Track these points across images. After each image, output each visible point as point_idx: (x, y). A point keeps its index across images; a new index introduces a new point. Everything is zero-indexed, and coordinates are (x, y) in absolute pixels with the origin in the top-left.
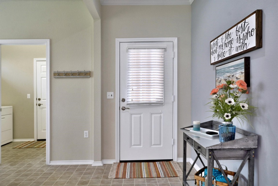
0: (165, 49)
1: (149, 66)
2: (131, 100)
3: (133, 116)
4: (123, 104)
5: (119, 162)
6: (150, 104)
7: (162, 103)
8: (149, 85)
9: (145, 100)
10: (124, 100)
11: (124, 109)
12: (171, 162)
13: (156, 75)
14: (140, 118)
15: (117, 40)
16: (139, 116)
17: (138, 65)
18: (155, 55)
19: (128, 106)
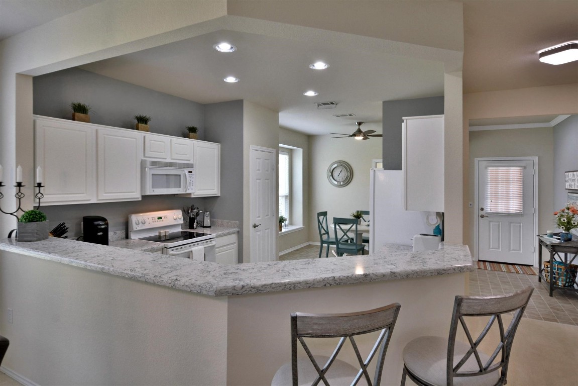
0: (525, 168)
1: (507, 181)
2: (489, 210)
3: (491, 224)
4: (482, 213)
5: (477, 260)
6: (509, 215)
7: (522, 215)
8: (507, 197)
9: (503, 210)
10: (482, 209)
11: (482, 216)
12: (531, 267)
13: (515, 189)
14: (499, 225)
15: (476, 160)
16: (497, 223)
17: (496, 181)
18: (514, 172)
19: (486, 215)
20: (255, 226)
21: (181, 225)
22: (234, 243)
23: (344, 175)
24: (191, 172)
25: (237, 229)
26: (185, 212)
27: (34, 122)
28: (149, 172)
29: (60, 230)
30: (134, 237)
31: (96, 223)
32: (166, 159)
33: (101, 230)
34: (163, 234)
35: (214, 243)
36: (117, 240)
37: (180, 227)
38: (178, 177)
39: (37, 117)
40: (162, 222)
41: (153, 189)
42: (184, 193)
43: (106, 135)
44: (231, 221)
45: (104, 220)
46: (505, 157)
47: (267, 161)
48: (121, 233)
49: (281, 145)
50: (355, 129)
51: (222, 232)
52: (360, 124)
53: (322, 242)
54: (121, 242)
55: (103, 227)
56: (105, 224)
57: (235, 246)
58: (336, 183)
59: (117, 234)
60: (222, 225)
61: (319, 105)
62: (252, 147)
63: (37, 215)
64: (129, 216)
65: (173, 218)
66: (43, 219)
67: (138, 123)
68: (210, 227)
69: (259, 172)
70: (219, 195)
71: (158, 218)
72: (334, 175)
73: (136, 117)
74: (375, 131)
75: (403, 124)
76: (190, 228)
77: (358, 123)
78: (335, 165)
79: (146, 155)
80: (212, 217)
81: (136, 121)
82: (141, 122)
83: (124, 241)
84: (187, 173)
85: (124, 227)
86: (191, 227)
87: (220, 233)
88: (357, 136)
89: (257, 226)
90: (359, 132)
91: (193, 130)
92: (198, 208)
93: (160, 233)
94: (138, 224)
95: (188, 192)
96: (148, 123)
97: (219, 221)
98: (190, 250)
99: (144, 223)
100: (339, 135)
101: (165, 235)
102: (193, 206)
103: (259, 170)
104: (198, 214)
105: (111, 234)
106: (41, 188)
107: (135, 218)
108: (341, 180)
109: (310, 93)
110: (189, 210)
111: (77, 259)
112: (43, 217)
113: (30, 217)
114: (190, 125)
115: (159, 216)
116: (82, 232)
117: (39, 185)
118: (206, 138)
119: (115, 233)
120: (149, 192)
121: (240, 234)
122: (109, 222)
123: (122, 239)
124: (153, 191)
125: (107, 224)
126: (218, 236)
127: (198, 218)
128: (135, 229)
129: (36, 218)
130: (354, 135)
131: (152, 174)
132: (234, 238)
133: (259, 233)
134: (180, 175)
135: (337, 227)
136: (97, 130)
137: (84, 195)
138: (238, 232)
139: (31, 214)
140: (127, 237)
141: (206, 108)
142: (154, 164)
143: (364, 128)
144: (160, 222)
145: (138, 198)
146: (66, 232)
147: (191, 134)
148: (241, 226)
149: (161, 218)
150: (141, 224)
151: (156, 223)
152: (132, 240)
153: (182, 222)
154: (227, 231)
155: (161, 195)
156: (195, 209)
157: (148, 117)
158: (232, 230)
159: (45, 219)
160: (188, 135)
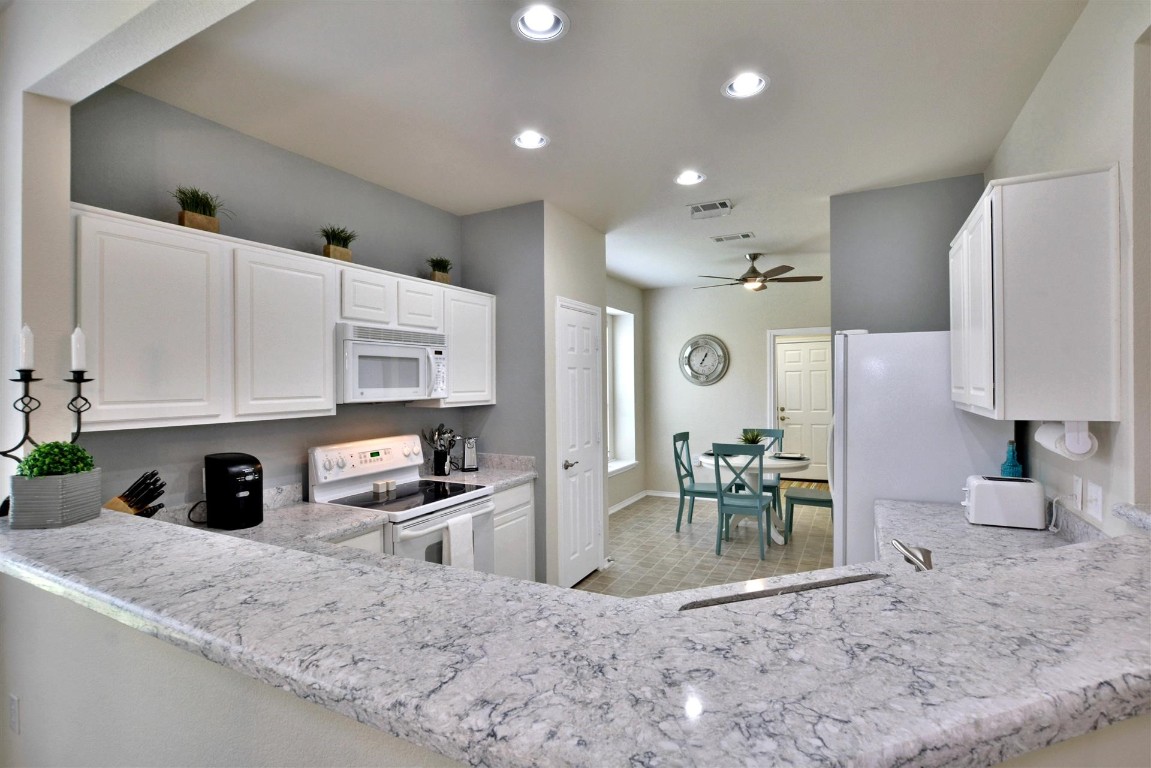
20: (567, 466)
21: (419, 466)
22: (528, 503)
23: (712, 362)
24: (440, 353)
25: (531, 474)
26: (427, 440)
27: (76, 221)
28: (352, 352)
29: (144, 489)
30: (320, 497)
31: (235, 469)
32: (387, 323)
33: (246, 486)
34: (383, 490)
35: (491, 506)
36: (284, 506)
37: (417, 472)
38: (414, 363)
39: (84, 210)
40: (380, 463)
41: (361, 390)
42: (426, 397)
43: (255, 263)
44: (520, 457)
45: (252, 461)
47: (586, 331)
48: (293, 490)
51: (505, 482)
52: (754, 257)
53: (684, 492)
54: (291, 510)
55: (249, 478)
56: (255, 472)
57: (529, 508)
59: (284, 493)
60: (501, 465)
61: (696, 209)
62: (559, 300)
63: (65, 456)
64: (309, 451)
65: (403, 453)
66: (81, 465)
67: (329, 243)
68: (477, 469)
69: (572, 353)
70: (494, 402)
71: (372, 455)
72: (692, 363)
73: (324, 231)
74: (789, 269)
76: (437, 474)
77: (750, 255)
79: (346, 314)
80: (480, 448)
81: (324, 241)
82: (336, 241)
83: (300, 508)
84: (432, 355)
85: (300, 476)
86: (440, 471)
87: (501, 482)
88: (750, 281)
89: (572, 465)
90: (753, 273)
91: (441, 265)
92: (451, 431)
93: (376, 486)
94: (328, 469)
95: (434, 396)
96: (350, 245)
97: (495, 457)
98: (444, 525)
99: (341, 466)
101: (388, 491)
102: (442, 426)
103: (572, 349)
104: (452, 444)
105: (269, 495)
106: (83, 384)
107: (321, 456)
108: (707, 372)
109: (689, 180)
110: (433, 435)
111: (133, 600)
112: (83, 459)
113: (44, 463)
114: (436, 256)
115: (374, 450)
116: (205, 491)
117: (79, 377)
118: (464, 282)
119: (280, 491)
120: (354, 396)
121: (539, 484)
122: (265, 466)
123: (295, 502)
124: (362, 394)
125: (259, 472)
126: (498, 490)
127: (452, 452)
128: (323, 481)
129: (62, 464)
130: (744, 280)
131: (360, 357)
132: (526, 492)
133: (573, 479)
134: (417, 360)
135: (721, 462)
136: (234, 251)
137: (201, 404)
138: (535, 479)
139: (47, 454)
140: (306, 498)
141: (464, 223)
142: (363, 333)
143: (762, 266)
144: (377, 464)
145: (329, 410)
146: (160, 494)
147: (438, 273)
148: (540, 466)
149: (377, 454)
150: (335, 468)
151: (368, 465)
152: (316, 506)
153: (420, 460)
154: (514, 479)
155: (377, 403)
156: (444, 434)
157: (349, 231)
158: (522, 477)
159: (89, 466)
160: (431, 277)
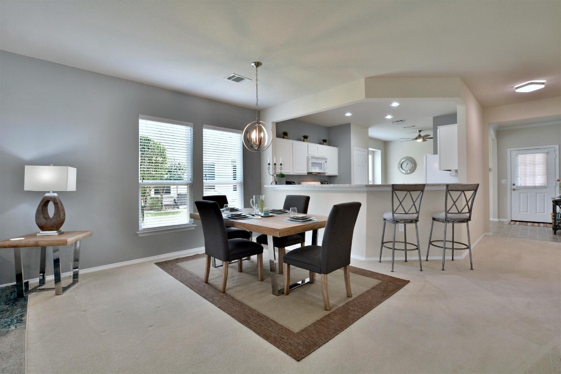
0: (548, 153)
1: (534, 164)
2: (520, 185)
3: (521, 195)
4: (513, 187)
5: (510, 220)
6: (535, 187)
7: (546, 187)
8: (534, 175)
9: (531, 184)
10: (514, 185)
11: (514, 190)
13: (540, 169)
14: (527, 195)
15: (509, 150)
16: (526, 194)
17: (525, 164)
18: (539, 157)
19: (517, 188)
23: (410, 166)
27: (277, 140)
28: (310, 161)
32: (316, 155)
39: (277, 138)
42: (323, 172)
43: (295, 144)
46: (530, 147)
47: (363, 156)
49: (370, 149)
50: (417, 135)
52: (420, 131)
58: (404, 171)
61: (393, 122)
62: (355, 148)
66: (283, 177)
67: (304, 139)
70: (338, 175)
72: (403, 167)
73: (303, 136)
74: (429, 135)
75: (438, 130)
77: (418, 131)
78: (404, 160)
79: (309, 153)
84: (325, 163)
88: (418, 139)
90: (420, 136)
91: (325, 141)
95: (325, 172)
96: (308, 138)
100: (408, 140)
102: (325, 180)
106: (282, 166)
108: (408, 170)
109: (389, 117)
114: (323, 139)
117: (281, 164)
118: (329, 145)
120: (310, 171)
124: (312, 170)
130: (416, 139)
131: (312, 163)
134: (322, 163)
136: (292, 143)
137: (289, 171)
139: (278, 176)
142: (313, 158)
143: (422, 134)
145: (305, 174)
147: (324, 143)
157: (307, 135)
160: (323, 144)
